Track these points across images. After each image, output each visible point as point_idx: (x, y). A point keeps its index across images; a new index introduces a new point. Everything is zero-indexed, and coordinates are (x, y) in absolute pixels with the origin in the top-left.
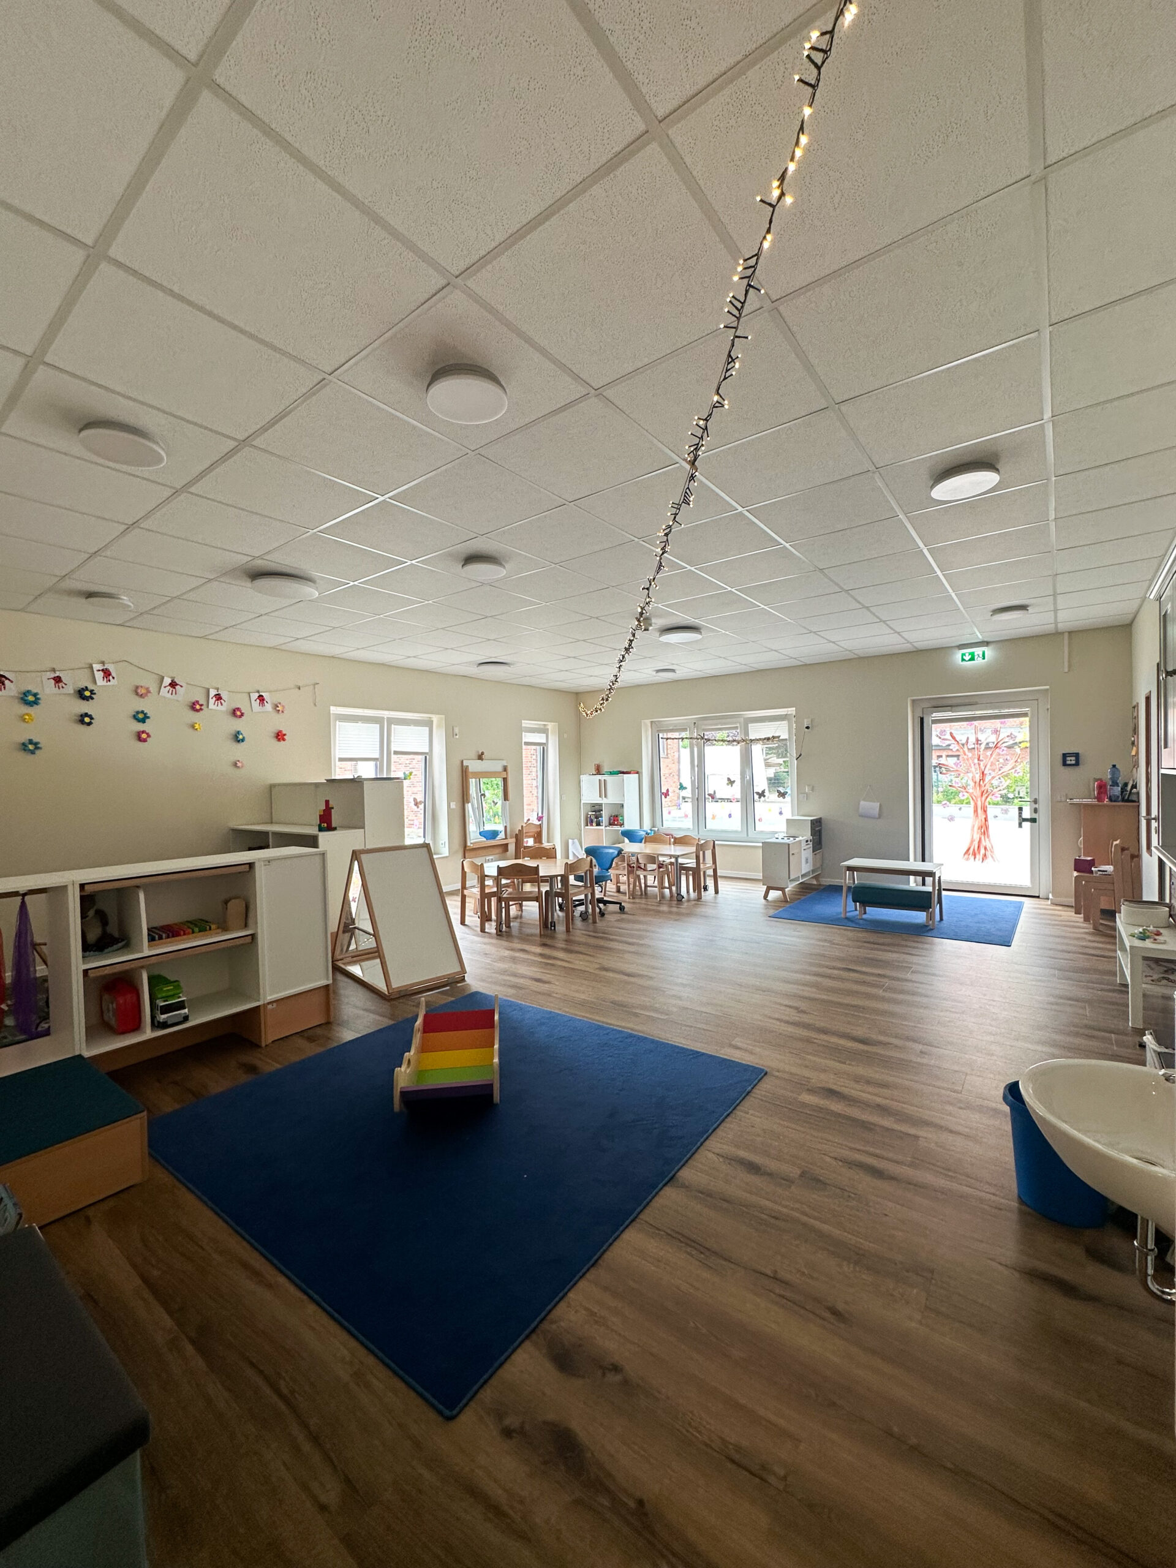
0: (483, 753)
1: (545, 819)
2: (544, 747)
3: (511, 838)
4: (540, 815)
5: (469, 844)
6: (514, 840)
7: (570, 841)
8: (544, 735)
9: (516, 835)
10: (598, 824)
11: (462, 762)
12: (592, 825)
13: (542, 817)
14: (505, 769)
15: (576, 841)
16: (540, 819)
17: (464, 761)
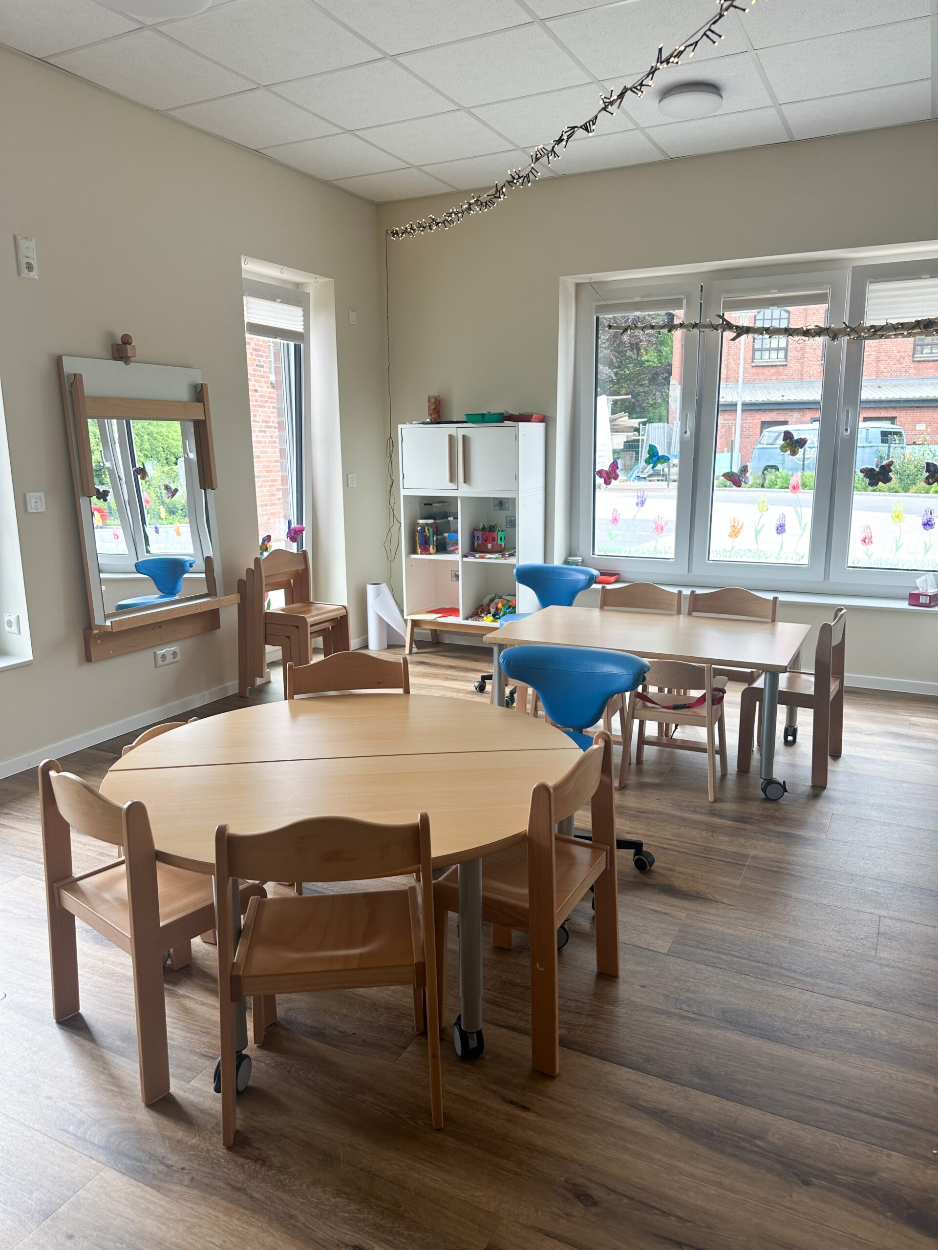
0: (126, 340)
1: (306, 536)
2: (299, 339)
3: (227, 592)
4: (294, 525)
5: (98, 620)
6: (235, 598)
7: (371, 589)
8: (298, 312)
9: (241, 583)
10: (442, 548)
11: (58, 362)
12: (426, 551)
13: (301, 531)
14: (199, 394)
15: (384, 587)
16: (295, 535)
17: (65, 359)
